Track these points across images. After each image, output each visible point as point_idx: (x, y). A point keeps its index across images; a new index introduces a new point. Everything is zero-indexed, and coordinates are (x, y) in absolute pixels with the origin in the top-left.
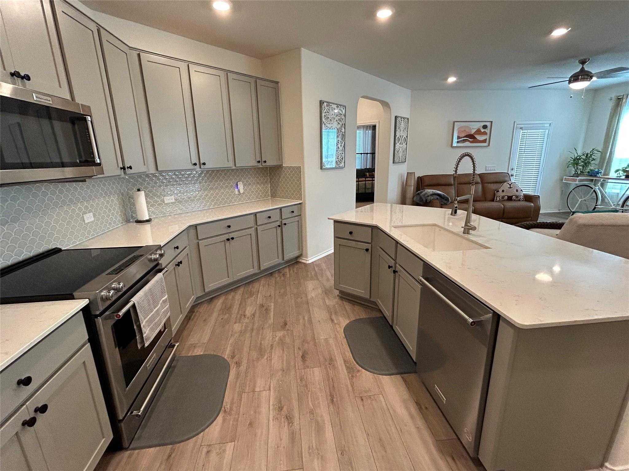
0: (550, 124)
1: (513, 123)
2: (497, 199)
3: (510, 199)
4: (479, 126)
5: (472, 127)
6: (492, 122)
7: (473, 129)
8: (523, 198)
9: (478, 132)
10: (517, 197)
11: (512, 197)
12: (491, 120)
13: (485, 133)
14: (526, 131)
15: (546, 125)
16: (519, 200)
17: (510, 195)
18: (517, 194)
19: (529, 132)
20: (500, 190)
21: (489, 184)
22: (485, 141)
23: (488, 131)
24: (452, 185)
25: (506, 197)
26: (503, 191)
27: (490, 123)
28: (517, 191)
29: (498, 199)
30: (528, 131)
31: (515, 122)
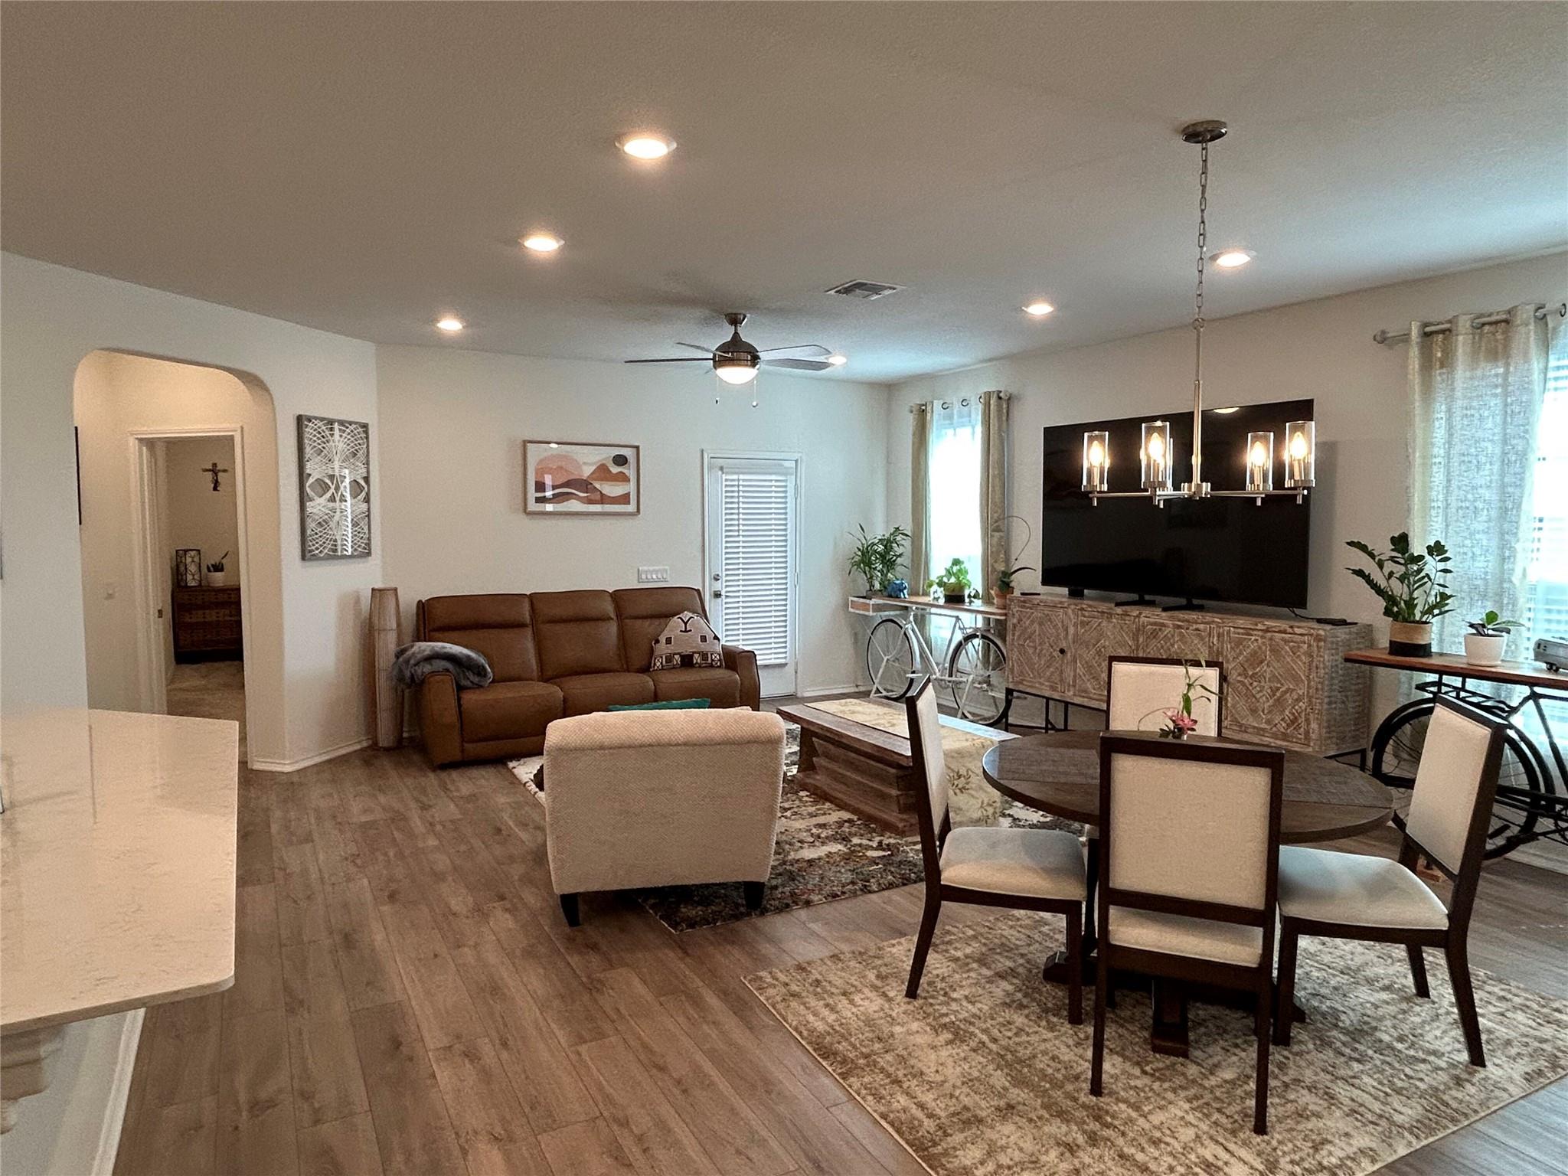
0: (796, 461)
1: (699, 454)
2: (655, 664)
3: (687, 661)
4: (604, 456)
5: (581, 459)
6: (637, 448)
7: (585, 463)
8: (720, 660)
9: (602, 472)
10: (704, 656)
11: (691, 657)
12: (636, 444)
13: (623, 478)
14: (735, 477)
15: (786, 464)
16: (711, 666)
17: (688, 651)
18: (703, 647)
19: (744, 480)
20: (663, 640)
21: (639, 622)
22: (625, 499)
23: (629, 471)
24: (521, 625)
25: (677, 657)
26: (669, 641)
27: (635, 450)
28: (704, 639)
29: (658, 664)
30: (742, 477)
31: (702, 451)
